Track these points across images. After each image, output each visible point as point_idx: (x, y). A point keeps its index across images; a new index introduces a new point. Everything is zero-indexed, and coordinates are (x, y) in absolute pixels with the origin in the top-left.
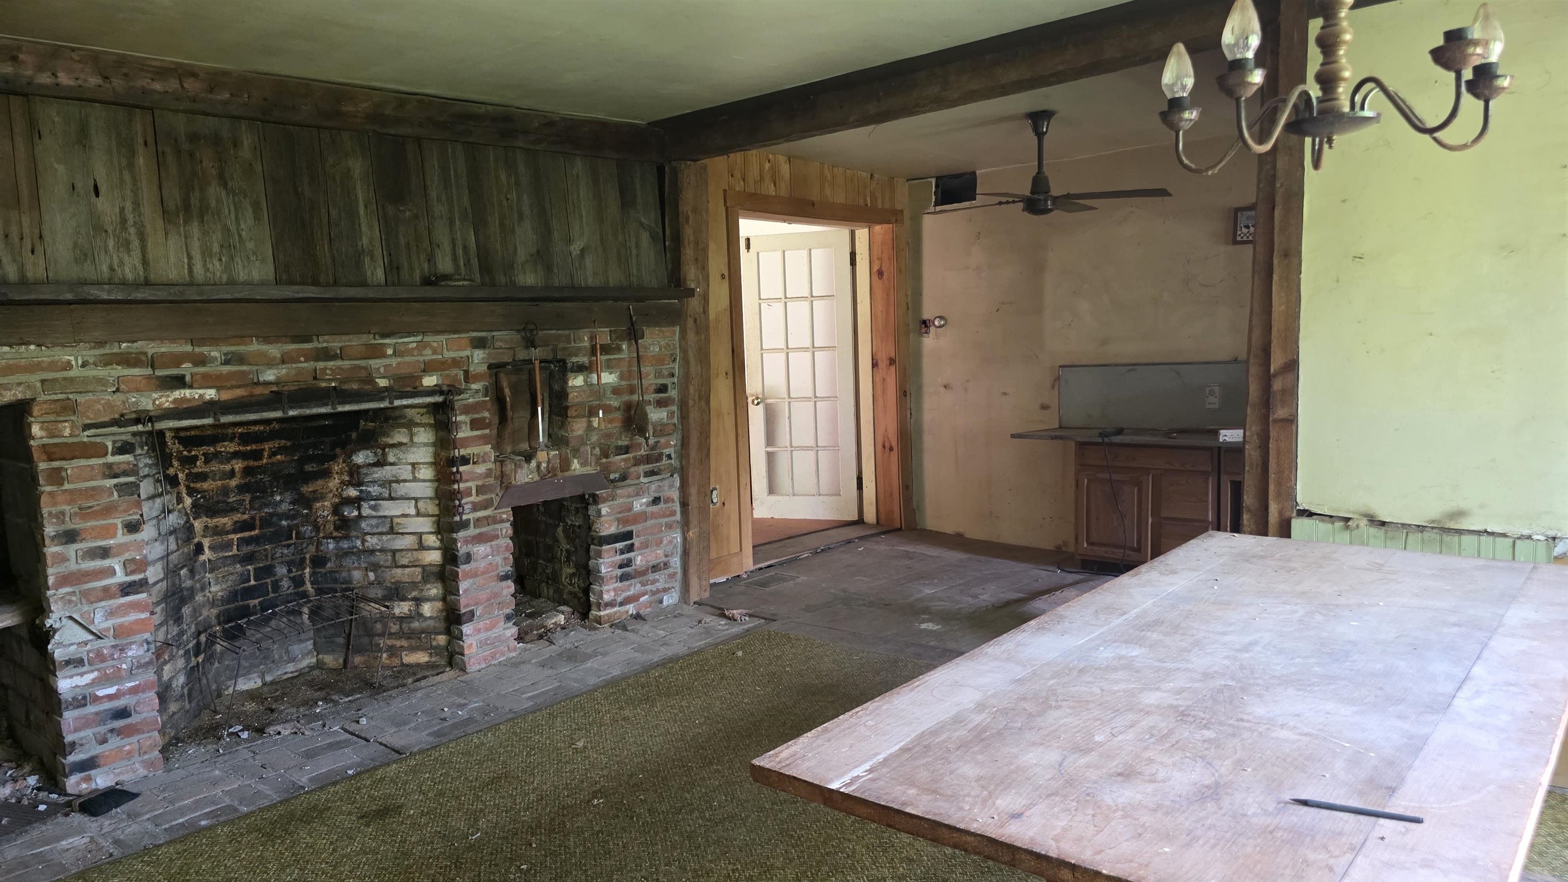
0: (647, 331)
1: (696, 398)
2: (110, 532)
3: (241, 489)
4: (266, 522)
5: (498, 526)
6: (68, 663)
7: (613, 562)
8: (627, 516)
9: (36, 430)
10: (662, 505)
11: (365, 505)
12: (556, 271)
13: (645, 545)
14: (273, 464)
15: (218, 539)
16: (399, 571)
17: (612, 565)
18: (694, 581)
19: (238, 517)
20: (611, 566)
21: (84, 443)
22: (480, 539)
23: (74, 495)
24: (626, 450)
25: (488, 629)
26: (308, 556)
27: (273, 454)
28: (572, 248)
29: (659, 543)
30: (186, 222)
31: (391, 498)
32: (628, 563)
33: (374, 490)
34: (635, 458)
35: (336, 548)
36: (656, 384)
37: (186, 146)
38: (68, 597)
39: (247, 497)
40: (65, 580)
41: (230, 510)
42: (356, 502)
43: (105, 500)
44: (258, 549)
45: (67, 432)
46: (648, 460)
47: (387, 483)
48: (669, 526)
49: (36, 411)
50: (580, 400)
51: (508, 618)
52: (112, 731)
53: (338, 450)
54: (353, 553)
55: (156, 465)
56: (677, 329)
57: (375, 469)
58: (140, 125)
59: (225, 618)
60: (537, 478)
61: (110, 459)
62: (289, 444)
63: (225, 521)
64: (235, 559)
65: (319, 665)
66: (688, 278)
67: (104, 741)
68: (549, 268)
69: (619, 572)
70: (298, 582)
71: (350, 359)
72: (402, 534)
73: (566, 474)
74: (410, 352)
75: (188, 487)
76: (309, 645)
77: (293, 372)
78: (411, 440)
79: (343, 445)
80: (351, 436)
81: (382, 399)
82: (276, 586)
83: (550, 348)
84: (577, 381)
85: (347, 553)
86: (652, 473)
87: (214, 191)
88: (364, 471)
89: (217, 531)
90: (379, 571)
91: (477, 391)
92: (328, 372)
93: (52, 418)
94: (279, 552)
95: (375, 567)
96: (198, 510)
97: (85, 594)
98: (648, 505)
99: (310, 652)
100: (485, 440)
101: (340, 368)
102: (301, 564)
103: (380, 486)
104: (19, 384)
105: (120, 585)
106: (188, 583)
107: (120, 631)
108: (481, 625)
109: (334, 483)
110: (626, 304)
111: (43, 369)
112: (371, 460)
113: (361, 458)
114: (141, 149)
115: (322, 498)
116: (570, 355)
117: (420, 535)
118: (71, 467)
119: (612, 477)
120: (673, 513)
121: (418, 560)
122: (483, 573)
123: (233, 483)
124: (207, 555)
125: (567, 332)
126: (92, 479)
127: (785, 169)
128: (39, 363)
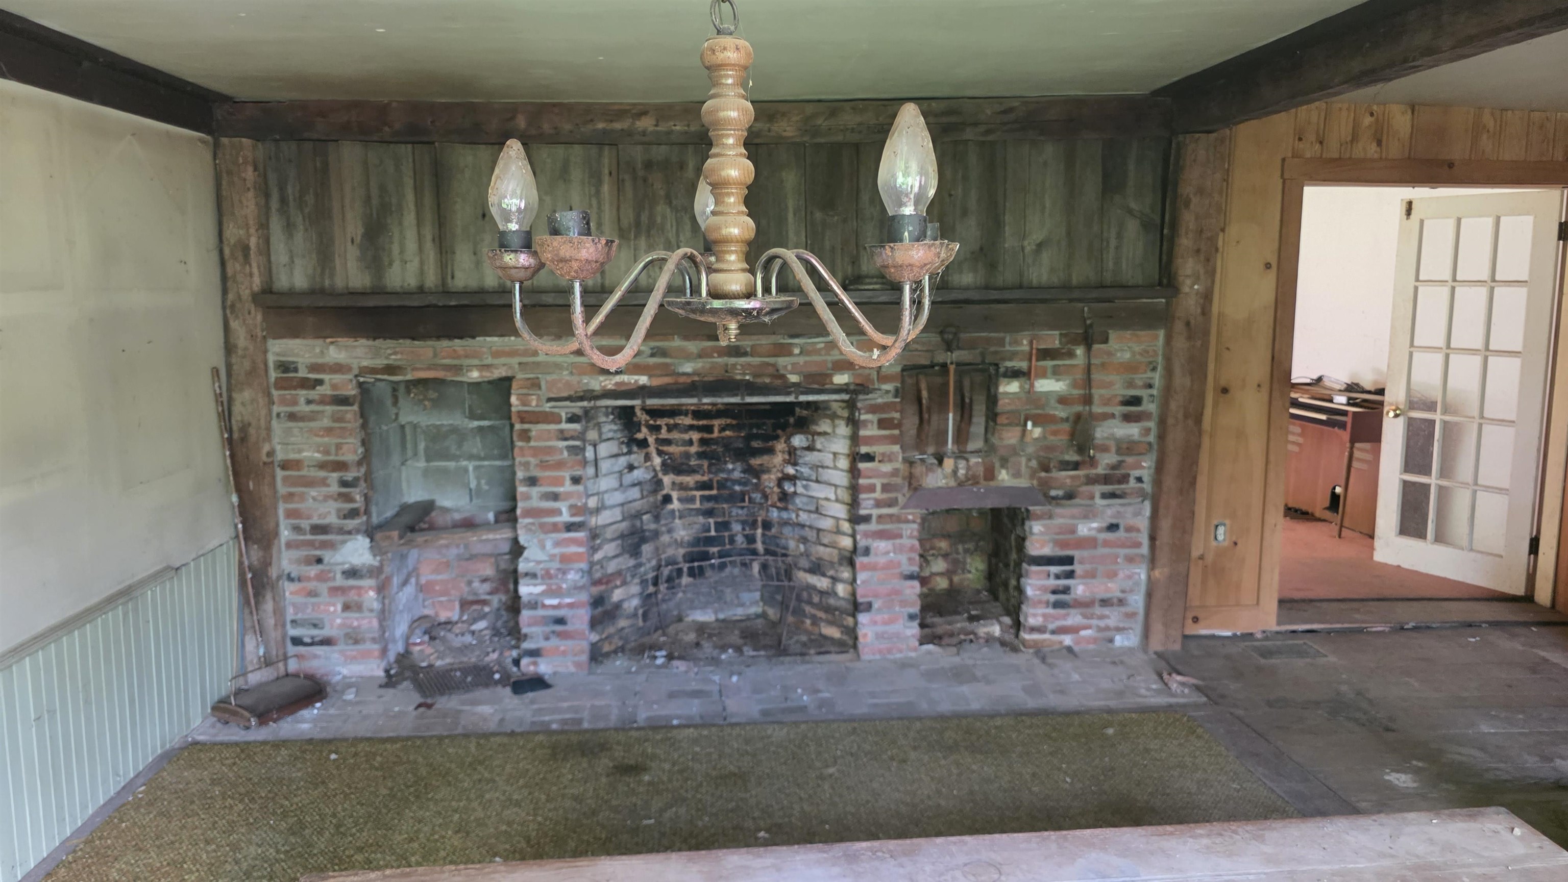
0: (1113, 335)
1: (1180, 416)
2: (559, 482)
3: (701, 455)
4: (722, 485)
5: (904, 526)
6: (526, 574)
7: (1043, 586)
8: (1068, 538)
9: (514, 400)
10: (1121, 534)
11: (798, 483)
12: (1001, 268)
13: (1091, 575)
14: (723, 438)
15: (684, 494)
16: (821, 549)
17: (1043, 589)
18: (1157, 628)
19: (698, 477)
20: (1039, 589)
21: (546, 412)
22: (882, 535)
23: (536, 451)
24: (1076, 466)
25: (886, 623)
26: (760, 519)
27: (722, 429)
28: (1026, 243)
29: (1112, 575)
30: (636, 237)
31: (817, 481)
32: (1066, 590)
33: (805, 471)
34: (1087, 476)
35: (779, 517)
36: (1124, 396)
37: (641, 173)
38: (530, 526)
39: (705, 463)
40: (529, 513)
41: (692, 471)
42: (792, 479)
43: (557, 457)
44: (716, 506)
45: (534, 403)
46: (1106, 479)
47: (816, 467)
48: (1130, 560)
49: (515, 385)
50: (1012, 407)
51: (912, 617)
52: (553, 632)
53: (779, 432)
54: (790, 524)
55: (622, 431)
56: (1161, 333)
57: (807, 453)
58: (607, 158)
59: (690, 558)
60: (952, 483)
61: (564, 426)
62: (734, 422)
63: (689, 480)
64: (699, 512)
65: (764, 615)
66: (1181, 272)
67: (547, 639)
68: (992, 266)
69: (1053, 598)
70: (751, 539)
71: (761, 357)
72: (825, 515)
73: (992, 483)
74: (817, 352)
75: (658, 450)
76: (757, 595)
77: (708, 366)
78: (834, 432)
79: (784, 427)
80: (788, 421)
81: (789, 394)
82: (732, 540)
83: (978, 351)
84: (1011, 387)
85: (785, 523)
86: (1113, 495)
87: (661, 208)
88: (798, 452)
89: (682, 487)
90: (808, 544)
91: (887, 392)
92: (739, 367)
93: (525, 391)
94: (735, 511)
95: (804, 540)
96: (667, 467)
97: (542, 526)
98: (1100, 530)
99: (756, 603)
100: (893, 440)
101: (749, 364)
102: (754, 525)
103: (811, 468)
104: (504, 365)
105: (565, 523)
106: (653, 526)
107: (565, 559)
108: (879, 618)
109: (778, 459)
110: (1081, 305)
111: (520, 355)
112: (805, 444)
113: (798, 441)
114: (606, 179)
115: (768, 471)
116: (1004, 359)
117: (837, 519)
118: (536, 429)
119: (1053, 493)
120: (1138, 545)
121: (835, 542)
122: (883, 568)
123: (693, 449)
124: (676, 505)
125: (1002, 335)
126: (549, 439)
127: (1401, 121)
128: (518, 350)
